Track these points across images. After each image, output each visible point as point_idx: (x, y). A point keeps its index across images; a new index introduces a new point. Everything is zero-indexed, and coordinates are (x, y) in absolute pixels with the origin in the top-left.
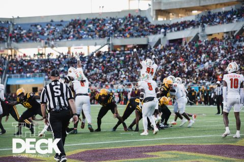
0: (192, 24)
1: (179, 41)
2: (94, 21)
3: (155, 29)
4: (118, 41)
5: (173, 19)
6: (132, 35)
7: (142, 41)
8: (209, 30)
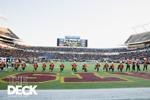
0: (135, 50)
1: (133, 53)
2: (117, 49)
3: (128, 51)
4: (121, 53)
5: (131, 49)
6: (124, 52)
7: (126, 53)
8: (139, 51)
